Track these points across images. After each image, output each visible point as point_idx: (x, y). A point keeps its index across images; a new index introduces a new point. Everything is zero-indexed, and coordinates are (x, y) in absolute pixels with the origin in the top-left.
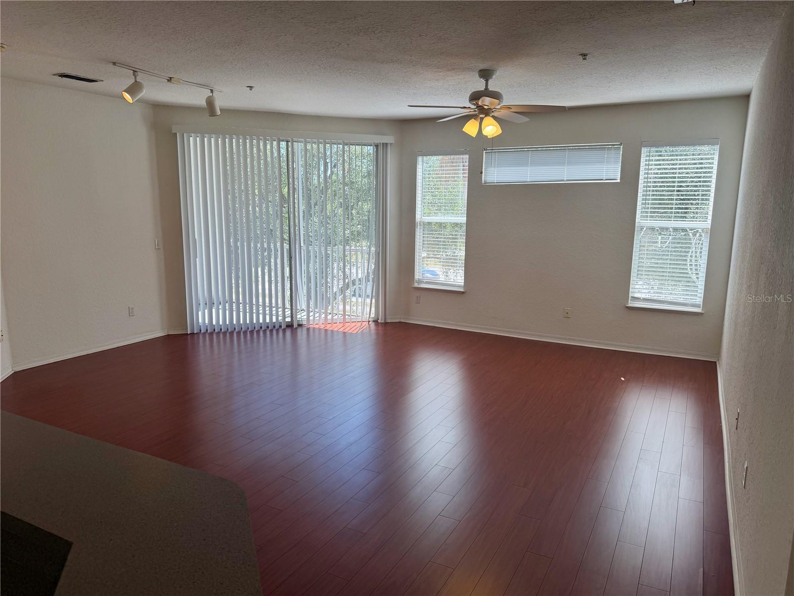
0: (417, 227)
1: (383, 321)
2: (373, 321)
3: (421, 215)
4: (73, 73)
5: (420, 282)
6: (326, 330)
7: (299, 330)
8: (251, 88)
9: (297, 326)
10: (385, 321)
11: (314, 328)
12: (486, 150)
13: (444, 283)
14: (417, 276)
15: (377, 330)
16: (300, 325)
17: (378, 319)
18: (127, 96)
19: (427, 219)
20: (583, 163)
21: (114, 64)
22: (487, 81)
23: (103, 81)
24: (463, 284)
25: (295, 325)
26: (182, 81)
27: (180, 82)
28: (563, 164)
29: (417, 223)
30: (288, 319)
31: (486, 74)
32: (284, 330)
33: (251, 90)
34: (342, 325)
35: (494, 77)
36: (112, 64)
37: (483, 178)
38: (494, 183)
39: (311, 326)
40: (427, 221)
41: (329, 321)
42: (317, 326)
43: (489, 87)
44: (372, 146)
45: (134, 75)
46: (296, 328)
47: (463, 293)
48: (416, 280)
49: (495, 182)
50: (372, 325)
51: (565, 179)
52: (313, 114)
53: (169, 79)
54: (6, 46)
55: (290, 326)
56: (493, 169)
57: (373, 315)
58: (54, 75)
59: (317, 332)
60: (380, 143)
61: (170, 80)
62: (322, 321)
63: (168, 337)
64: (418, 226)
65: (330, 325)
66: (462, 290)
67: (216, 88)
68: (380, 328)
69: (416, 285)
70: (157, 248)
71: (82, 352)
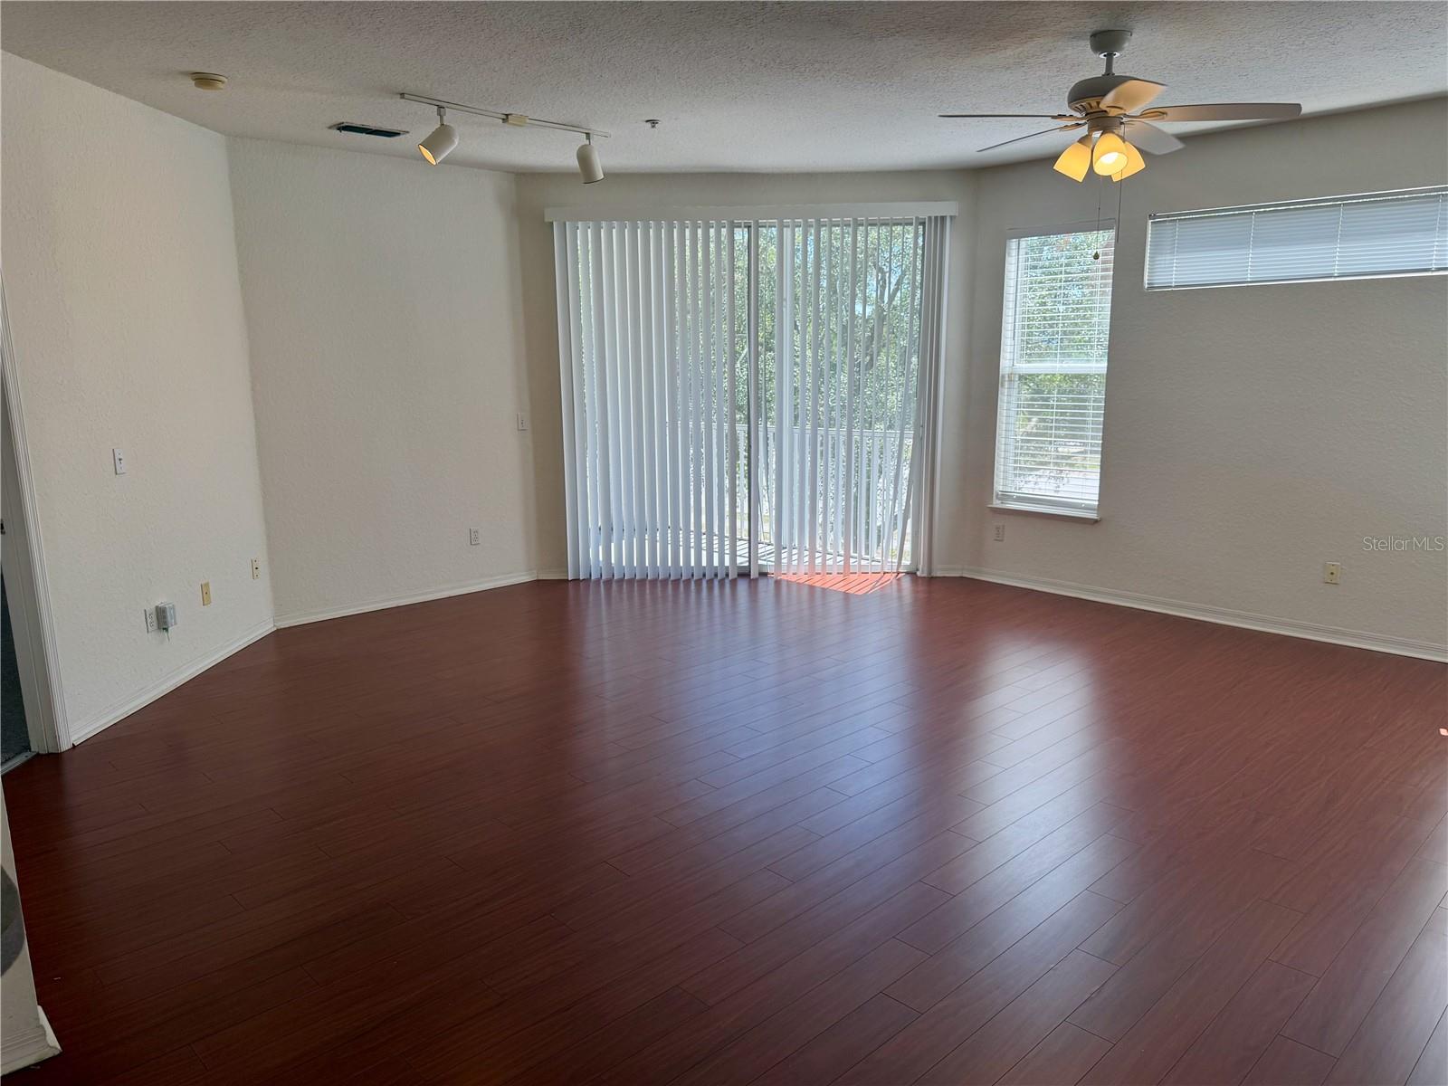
0: (1002, 386)
1: (925, 575)
2: (907, 573)
3: (1011, 359)
4: (357, 122)
5: (1005, 496)
6: (812, 588)
7: (762, 583)
8: (653, 122)
9: (757, 576)
10: (930, 573)
11: (788, 581)
12: (1155, 217)
13: (1050, 501)
14: (999, 486)
15: (915, 592)
16: (764, 575)
17: (917, 570)
18: (427, 154)
19: (1025, 367)
20: (1382, 233)
21: (402, 95)
22: (1110, 56)
23: (408, 132)
24: (1097, 503)
25: (754, 574)
26: (528, 121)
27: (525, 123)
28: (1332, 238)
29: (1003, 376)
30: (742, 561)
31: (1106, 41)
32: (734, 582)
33: (653, 127)
34: (841, 577)
35: (1126, 45)
36: (399, 96)
37: (1146, 278)
38: (1171, 287)
39: (782, 577)
40: (1023, 372)
41: (818, 569)
42: (794, 579)
43: (1114, 71)
44: (911, 224)
45: (439, 114)
46: (756, 580)
47: (1096, 521)
48: (998, 494)
49: (1173, 284)
50: (906, 583)
51: (1336, 272)
52: (796, 170)
53: (504, 117)
54: (226, 80)
55: (744, 574)
56: (1168, 257)
57: (907, 561)
58: (330, 128)
59: (794, 588)
60: (930, 218)
61: (506, 118)
62: (804, 568)
63: (538, 583)
64: (1006, 383)
65: (818, 577)
66: (1093, 516)
67: (594, 127)
68: (921, 588)
69: (997, 504)
70: (520, 428)
71: (386, 603)
